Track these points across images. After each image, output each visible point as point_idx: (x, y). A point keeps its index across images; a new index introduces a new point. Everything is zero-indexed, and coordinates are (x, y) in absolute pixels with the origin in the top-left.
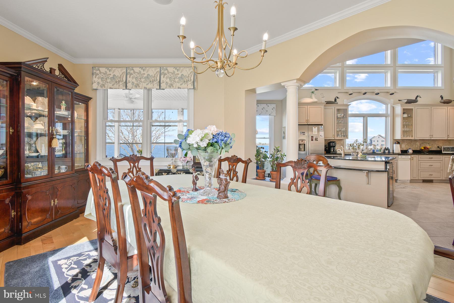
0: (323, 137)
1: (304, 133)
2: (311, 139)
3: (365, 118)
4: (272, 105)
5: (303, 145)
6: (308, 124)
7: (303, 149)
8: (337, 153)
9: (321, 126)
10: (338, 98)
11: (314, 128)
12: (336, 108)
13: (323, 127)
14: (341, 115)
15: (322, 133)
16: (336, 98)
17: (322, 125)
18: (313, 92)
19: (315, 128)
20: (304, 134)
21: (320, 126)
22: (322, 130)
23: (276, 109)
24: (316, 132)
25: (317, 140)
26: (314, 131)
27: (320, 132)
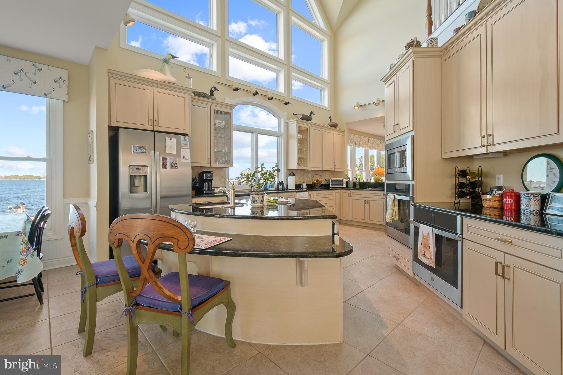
0: (189, 161)
1: (145, 148)
2: (163, 164)
3: (254, 135)
4: (52, 68)
5: (142, 179)
6: (155, 129)
7: (141, 189)
9: (185, 138)
10: (216, 89)
11: (167, 139)
12: (214, 108)
13: (188, 140)
14: (222, 123)
15: (186, 153)
16: (213, 89)
17: (187, 135)
18: (166, 61)
19: (171, 139)
20: (143, 151)
21: (182, 137)
22: (186, 145)
23: (66, 83)
24: (174, 148)
25: (175, 167)
26: (169, 147)
27: (182, 149)
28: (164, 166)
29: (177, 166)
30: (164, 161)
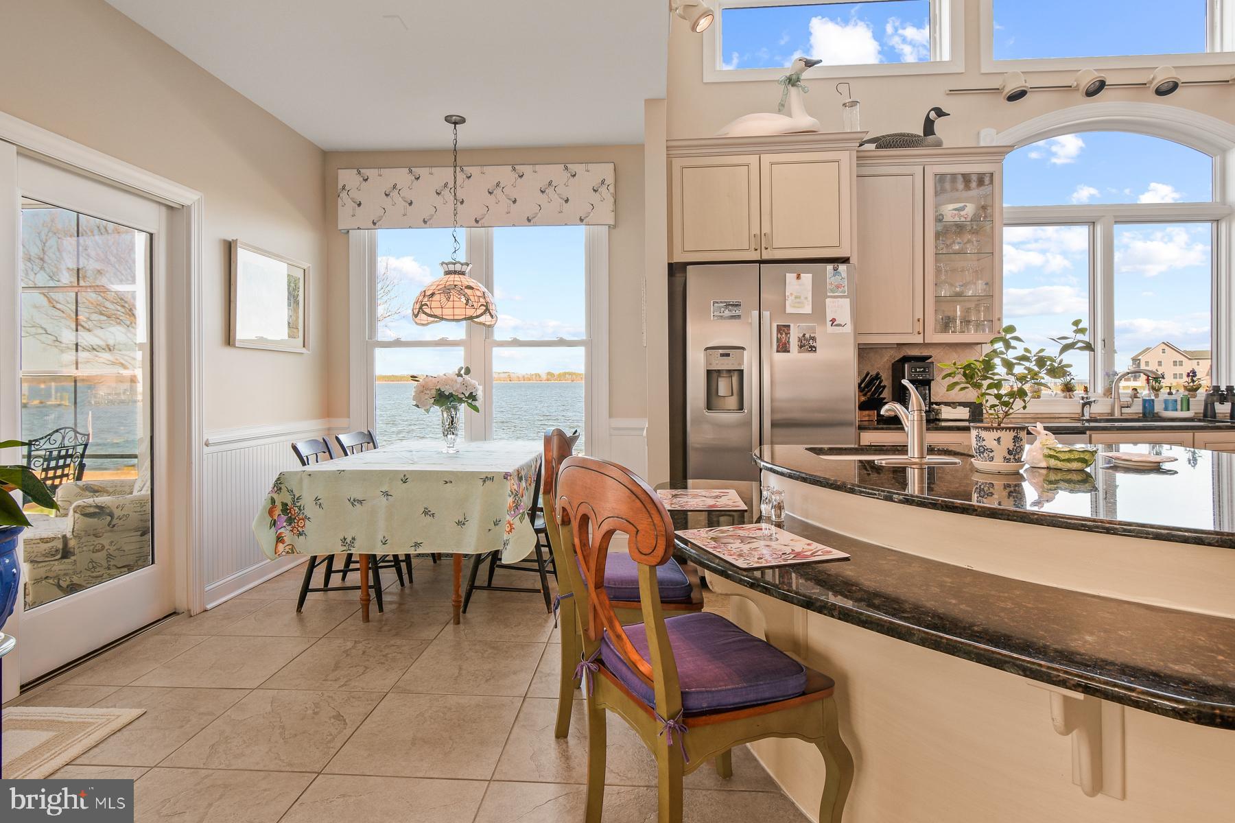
0: (848, 329)
1: (737, 305)
2: (778, 340)
3: (1099, 229)
4: (591, 166)
5: (735, 379)
6: (766, 256)
7: (732, 402)
8: (939, 420)
9: (835, 269)
10: (940, 113)
11: (790, 277)
12: (931, 171)
13: (844, 275)
14: (962, 209)
15: (839, 308)
16: (933, 115)
17: (845, 260)
18: (790, 81)
19: (798, 277)
20: (733, 313)
21: (830, 267)
22: (838, 287)
23: (612, 188)
24: (806, 298)
25: (811, 347)
26: (793, 297)
27: (828, 300)
28: (783, 348)
29: (814, 344)
30: (781, 334)
